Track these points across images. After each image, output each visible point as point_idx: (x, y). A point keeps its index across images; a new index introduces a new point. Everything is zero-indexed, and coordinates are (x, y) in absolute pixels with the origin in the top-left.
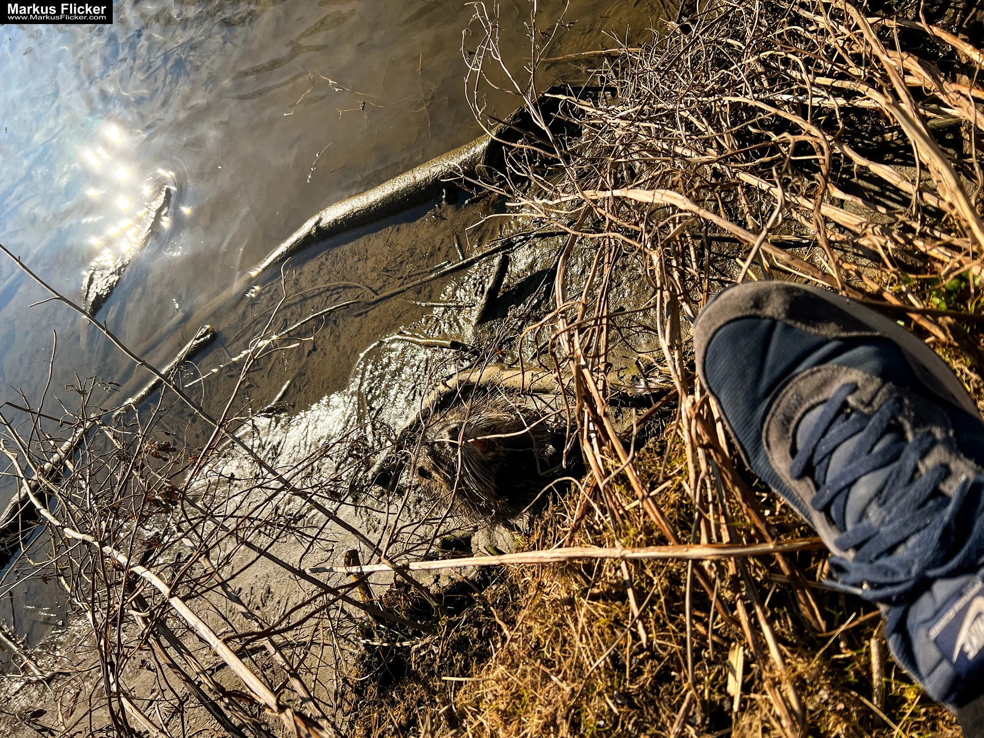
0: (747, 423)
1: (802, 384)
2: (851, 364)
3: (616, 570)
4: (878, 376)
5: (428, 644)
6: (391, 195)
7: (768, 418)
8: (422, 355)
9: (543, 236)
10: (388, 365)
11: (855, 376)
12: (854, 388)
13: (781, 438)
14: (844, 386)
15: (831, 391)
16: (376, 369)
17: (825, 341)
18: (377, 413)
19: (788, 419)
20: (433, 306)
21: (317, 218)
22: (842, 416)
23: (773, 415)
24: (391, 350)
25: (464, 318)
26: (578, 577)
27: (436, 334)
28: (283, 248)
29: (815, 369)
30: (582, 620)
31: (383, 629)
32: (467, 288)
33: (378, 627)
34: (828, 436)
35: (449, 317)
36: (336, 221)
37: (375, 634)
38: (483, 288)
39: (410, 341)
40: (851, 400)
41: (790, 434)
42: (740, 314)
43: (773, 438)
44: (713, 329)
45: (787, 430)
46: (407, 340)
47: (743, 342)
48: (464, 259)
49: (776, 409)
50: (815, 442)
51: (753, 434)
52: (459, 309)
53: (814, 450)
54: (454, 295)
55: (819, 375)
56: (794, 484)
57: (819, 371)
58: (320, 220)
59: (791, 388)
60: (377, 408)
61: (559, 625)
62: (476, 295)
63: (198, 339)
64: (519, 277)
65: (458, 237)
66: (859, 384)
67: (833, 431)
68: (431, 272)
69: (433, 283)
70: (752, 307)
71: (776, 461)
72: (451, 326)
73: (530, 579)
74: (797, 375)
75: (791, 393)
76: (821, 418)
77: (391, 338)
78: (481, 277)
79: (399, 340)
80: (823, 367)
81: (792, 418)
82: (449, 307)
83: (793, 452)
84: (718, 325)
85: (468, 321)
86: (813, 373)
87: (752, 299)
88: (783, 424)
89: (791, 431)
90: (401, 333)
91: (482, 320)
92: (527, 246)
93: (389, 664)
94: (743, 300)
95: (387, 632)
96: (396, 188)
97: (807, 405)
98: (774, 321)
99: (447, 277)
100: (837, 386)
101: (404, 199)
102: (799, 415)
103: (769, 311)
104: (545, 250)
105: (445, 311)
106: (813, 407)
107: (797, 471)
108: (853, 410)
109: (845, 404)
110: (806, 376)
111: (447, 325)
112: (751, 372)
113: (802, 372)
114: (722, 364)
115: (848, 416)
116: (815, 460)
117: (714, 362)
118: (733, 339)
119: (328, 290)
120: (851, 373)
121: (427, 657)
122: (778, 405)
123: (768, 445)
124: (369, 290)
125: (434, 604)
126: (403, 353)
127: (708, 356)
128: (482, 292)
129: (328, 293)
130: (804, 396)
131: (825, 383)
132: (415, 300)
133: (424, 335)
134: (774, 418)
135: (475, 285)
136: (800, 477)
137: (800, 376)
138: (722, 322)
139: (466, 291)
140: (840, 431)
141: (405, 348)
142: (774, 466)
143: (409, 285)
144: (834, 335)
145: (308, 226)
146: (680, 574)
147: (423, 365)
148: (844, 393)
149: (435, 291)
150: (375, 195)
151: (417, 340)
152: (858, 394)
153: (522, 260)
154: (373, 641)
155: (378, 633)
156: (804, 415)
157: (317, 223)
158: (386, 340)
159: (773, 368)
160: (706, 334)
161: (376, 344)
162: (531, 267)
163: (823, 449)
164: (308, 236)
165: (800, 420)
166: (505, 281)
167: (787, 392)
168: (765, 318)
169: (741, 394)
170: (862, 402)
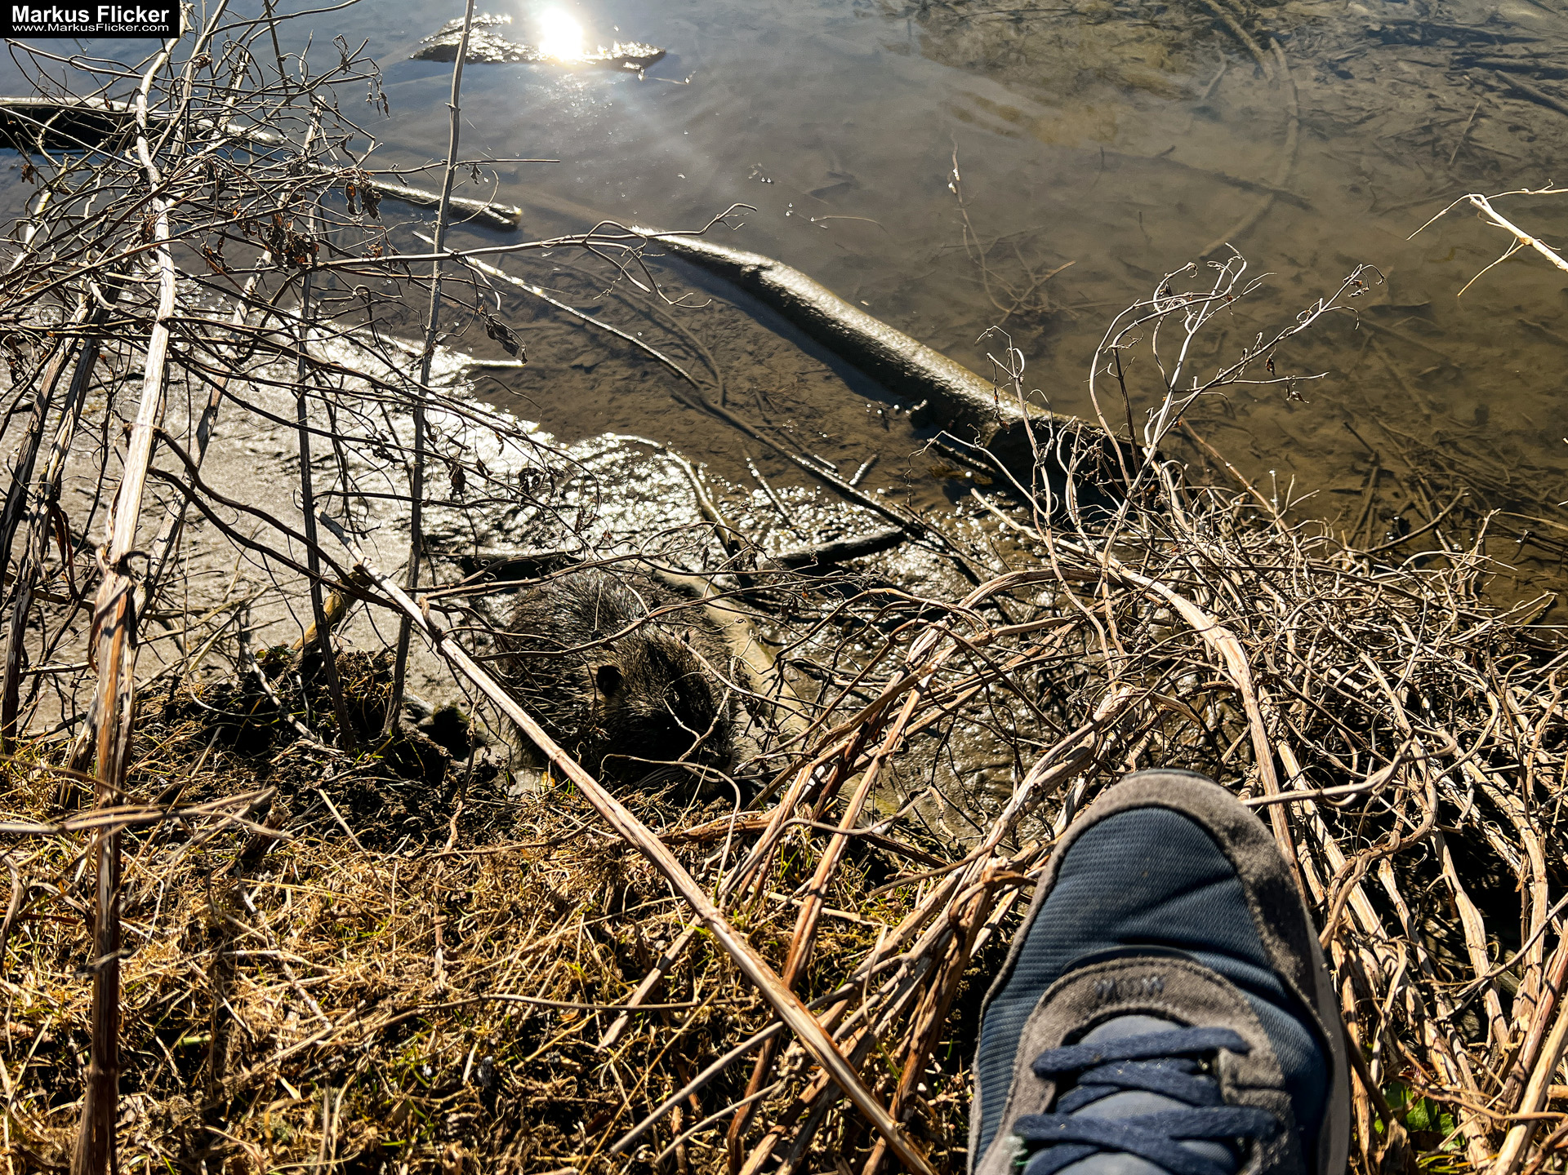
0: (1059, 946)
1: (1181, 975)
2: (1265, 1022)
3: (662, 937)
4: (1283, 1071)
5: (326, 756)
6: (869, 339)
7: (1092, 967)
8: (686, 515)
9: (962, 568)
10: (639, 479)
11: (1260, 1042)
12: (1242, 1050)
13: (1076, 1008)
14: (1233, 1033)
15: (1207, 1022)
16: (622, 467)
17: (1266, 965)
18: (563, 507)
19: (1114, 996)
20: (762, 487)
21: (770, 263)
22: (1187, 1063)
23: (1102, 970)
24: (662, 469)
25: (777, 538)
26: (609, 891)
27: (730, 516)
28: (696, 245)
29: (1218, 977)
30: (552, 939)
31: (295, 683)
32: (820, 516)
33: (293, 675)
34: (1142, 1066)
35: (762, 518)
36: (783, 290)
37: (280, 678)
38: (836, 536)
39: (693, 487)
40: (1224, 1058)
41: (1092, 1016)
42: (1205, 819)
43: (1068, 996)
44: (1153, 799)
45: (1097, 1006)
46: (691, 482)
47: (1171, 852)
48: (854, 486)
49: (1113, 968)
50: (1116, 1054)
51: (1046, 966)
52: (786, 522)
53: (1104, 1063)
54: (796, 505)
55: (1214, 988)
56: (1026, 1075)
57: (1220, 984)
58: (769, 269)
59: (1163, 965)
60: (571, 502)
61: (518, 914)
62: (819, 533)
63: (492, 209)
64: (886, 573)
65: (876, 461)
66: (1252, 1054)
67: (1159, 1067)
68: (805, 456)
69: (792, 468)
70: (1226, 829)
71: (1036, 1027)
72: (753, 528)
73: (540, 832)
74: (1190, 959)
75: (1156, 969)
76: (1160, 1037)
77: (678, 460)
78: (847, 525)
79: (685, 472)
80: (1228, 985)
81: (1119, 1000)
82: (777, 509)
83: (1072, 1038)
84: (1166, 802)
85: (777, 547)
86: (1210, 978)
87: (1236, 821)
88: (1100, 996)
89: (1100, 1012)
90: (695, 468)
91: (792, 562)
92: (933, 556)
93: (249, 726)
94: (1225, 811)
95: (295, 692)
96: (883, 338)
97: (1159, 1005)
98: (1234, 872)
99: (815, 480)
100: (1222, 1023)
101: (876, 359)
102: (1133, 1005)
103: (1240, 856)
104: (946, 584)
105: (767, 507)
106: (1161, 1015)
107: (1048, 1063)
108: (1212, 1073)
109: (1211, 1054)
110: (1197, 973)
111: (751, 522)
112: (1140, 893)
113: (1198, 962)
114: (1114, 847)
115: (1197, 1071)
116: (1089, 1077)
117: (1107, 835)
118: (1164, 836)
119: (682, 338)
120: (1255, 1031)
121: (307, 767)
122: (1122, 967)
123: (1049, 999)
124: (720, 391)
125: (387, 730)
126: (670, 488)
127: (1107, 822)
128: (829, 539)
129: (677, 341)
130: (1167, 991)
131: (1212, 1006)
132: (754, 460)
133: (715, 500)
134: (1099, 976)
135: (831, 523)
136: (1043, 1074)
137: (1190, 965)
138: (1174, 803)
139: (815, 516)
140: (1167, 1076)
141: (680, 486)
142: (1025, 1029)
143: (766, 438)
144: (1283, 970)
145: (749, 260)
146: (731, 1030)
147: (674, 525)
148: (1224, 1039)
149: (785, 477)
150: (854, 319)
151: (702, 494)
152: (1241, 1060)
153: (912, 560)
154: (268, 681)
155: (285, 680)
156: (1139, 1012)
157: (761, 267)
158: (671, 455)
159: (1171, 920)
160: (1138, 795)
161: (655, 444)
162: (911, 580)
163: (1120, 1073)
164: (735, 268)
165: (1128, 1012)
166: (867, 559)
167: (1152, 964)
168: (1228, 857)
169: (1094, 905)
170: (1234, 1076)
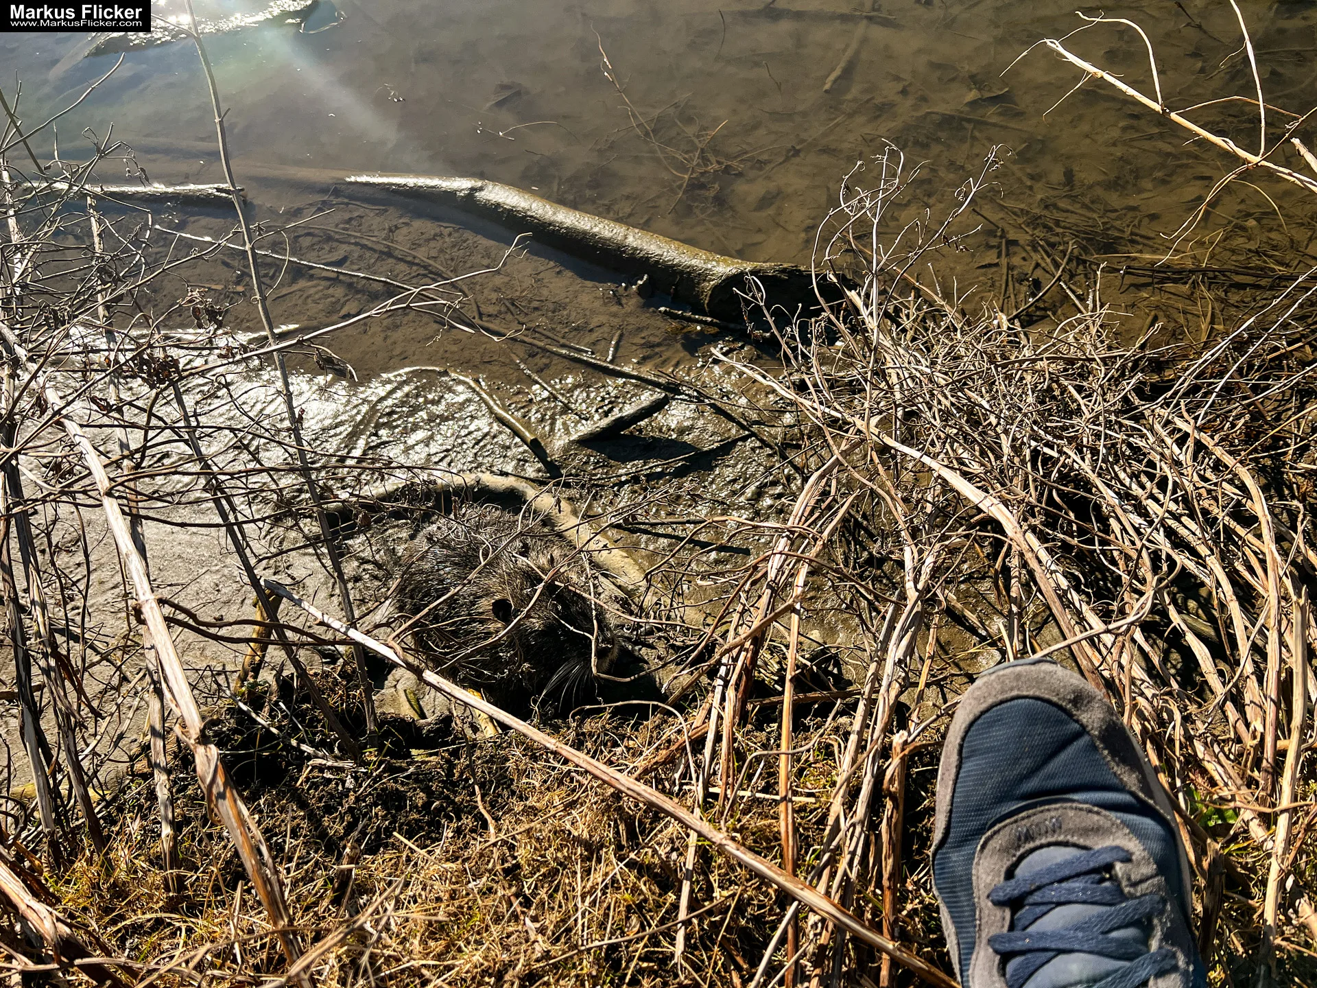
0: (979, 810)
1: (1071, 813)
3: (673, 850)
4: (1156, 863)
5: (342, 770)
6: (585, 233)
7: (1008, 821)
9: (718, 411)
12: (1127, 859)
13: (1005, 850)
14: (1117, 848)
15: (1100, 843)
16: (417, 396)
19: (1029, 837)
20: (537, 382)
21: (479, 184)
22: (1098, 877)
23: (1016, 821)
24: (450, 390)
25: (564, 424)
26: (622, 827)
27: (519, 414)
28: (411, 181)
29: (1096, 809)
30: (597, 877)
31: (281, 709)
32: (592, 395)
33: (276, 704)
34: (1064, 885)
35: (547, 409)
36: (498, 205)
37: (267, 709)
39: (482, 398)
40: (1119, 867)
41: (1018, 854)
42: (1055, 699)
43: (996, 843)
45: (1019, 847)
46: (478, 394)
47: (1039, 729)
48: (612, 362)
49: (1023, 819)
50: (1045, 881)
51: (974, 825)
52: (566, 409)
53: (1039, 888)
54: (571, 390)
55: (1096, 817)
56: (985, 906)
57: (1098, 813)
58: (481, 189)
59: (1056, 809)
60: (385, 439)
61: (561, 864)
62: (597, 411)
63: (218, 190)
64: (660, 431)
65: (621, 336)
66: (1134, 858)
67: (1077, 884)
68: (563, 346)
69: (556, 360)
70: (1070, 701)
71: (980, 868)
72: (542, 420)
73: (537, 785)
74: (1073, 801)
75: (1053, 813)
76: (1070, 863)
77: (461, 378)
78: (616, 397)
79: (470, 387)
80: (1104, 812)
81: (1033, 839)
82: (556, 398)
83: (1010, 874)
84: (1025, 693)
85: (567, 432)
86: (1090, 811)
87: (1074, 692)
88: (1019, 839)
89: (1022, 850)
90: (477, 381)
91: (586, 442)
93: (260, 756)
94: (1065, 687)
95: (285, 717)
96: (596, 230)
97: (1061, 838)
98: (1083, 730)
99: (578, 365)
100: (1109, 842)
101: (595, 248)
102: (1044, 841)
103: (1084, 718)
104: (710, 428)
105: (548, 399)
106: (1066, 844)
108: (1114, 878)
109: (1109, 867)
110: (1081, 809)
111: (539, 415)
112: (1027, 763)
113: (1078, 801)
114: (999, 734)
115: (1103, 880)
116: (1031, 899)
117: (991, 724)
118: (1032, 718)
119: (425, 267)
120: (1130, 840)
121: (333, 785)
122: (1029, 817)
123: (983, 847)
125: (371, 726)
126: (463, 404)
127: (987, 715)
129: (422, 271)
130: (1064, 827)
131: (1097, 830)
132: (522, 360)
133: (503, 405)
134: (1015, 826)
135: (603, 399)
136: (998, 904)
137: (1074, 805)
138: (1031, 693)
139: (588, 396)
140: (1084, 890)
141: (469, 400)
142: (974, 872)
143: (526, 339)
144: (1134, 789)
145: (461, 184)
148: (1114, 855)
149: (552, 369)
150: (566, 218)
151: (492, 403)
152: (1129, 866)
153: (677, 415)
154: (257, 714)
155: (271, 710)
156: (1049, 845)
157: (473, 190)
158: (453, 375)
159: (1052, 776)
161: (437, 369)
162: (682, 431)
163: (1052, 894)
164: (451, 194)
165: (1041, 847)
166: (642, 423)
167: (1048, 810)
168: (1077, 721)
170: (1129, 879)
